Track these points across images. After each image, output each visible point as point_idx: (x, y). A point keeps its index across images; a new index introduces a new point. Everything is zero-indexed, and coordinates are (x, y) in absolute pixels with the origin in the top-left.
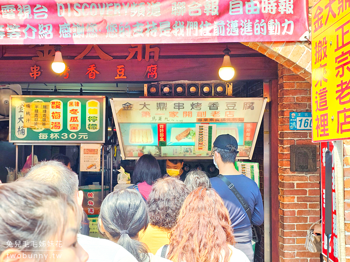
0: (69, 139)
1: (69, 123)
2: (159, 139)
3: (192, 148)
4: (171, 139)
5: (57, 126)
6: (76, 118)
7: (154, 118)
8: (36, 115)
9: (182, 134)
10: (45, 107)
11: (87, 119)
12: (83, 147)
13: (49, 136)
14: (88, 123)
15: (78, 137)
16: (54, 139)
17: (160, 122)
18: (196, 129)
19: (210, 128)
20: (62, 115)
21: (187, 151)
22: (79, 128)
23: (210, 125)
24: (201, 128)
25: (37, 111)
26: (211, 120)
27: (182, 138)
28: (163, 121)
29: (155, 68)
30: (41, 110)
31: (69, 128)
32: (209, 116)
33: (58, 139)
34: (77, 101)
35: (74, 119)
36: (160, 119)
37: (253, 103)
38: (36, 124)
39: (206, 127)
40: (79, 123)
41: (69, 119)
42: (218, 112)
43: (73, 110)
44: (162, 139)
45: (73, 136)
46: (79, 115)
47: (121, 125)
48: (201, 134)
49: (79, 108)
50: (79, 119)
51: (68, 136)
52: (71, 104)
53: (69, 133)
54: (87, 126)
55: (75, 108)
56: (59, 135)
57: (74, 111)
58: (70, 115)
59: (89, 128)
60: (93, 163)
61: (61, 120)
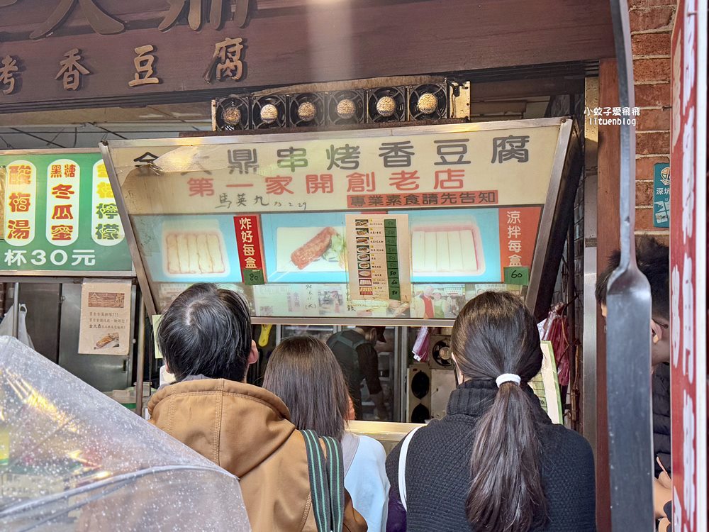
0: (49, 265)
1: (50, 222)
2: (243, 264)
4: (278, 264)
5: (20, 229)
6: (68, 207)
9: (308, 245)
11: (95, 210)
14: (96, 221)
15: (71, 260)
16: (14, 266)
17: (242, 209)
18: (346, 230)
20: (33, 200)
21: (328, 301)
22: (75, 236)
23: (390, 216)
24: (362, 228)
26: (393, 199)
27: (311, 260)
28: (251, 207)
29: (238, 48)
31: (49, 236)
32: (385, 187)
34: (70, 162)
35: (62, 212)
36: (242, 201)
39: (377, 222)
40: (74, 222)
41: (50, 211)
42: (413, 175)
43: (59, 188)
44: (251, 263)
45: (59, 257)
46: (74, 201)
47: (136, 220)
48: (363, 245)
50: (75, 211)
52: (56, 171)
56: (28, 257)
57: (63, 191)
58: (53, 201)
60: (111, 332)
61: (31, 216)
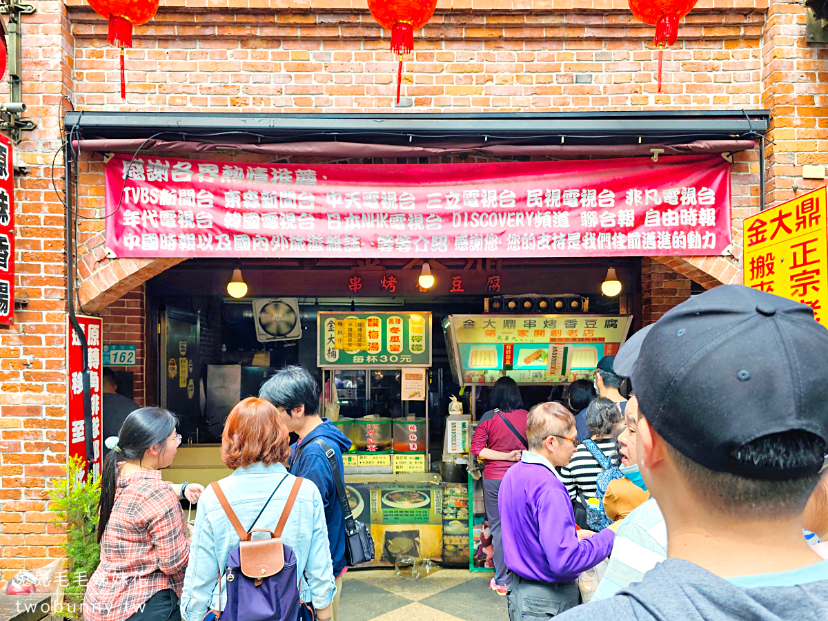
0: (389, 362)
1: (389, 343)
2: (505, 362)
3: (543, 372)
4: (519, 362)
5: (375, 346)
6: (398, 337)
7: (499, 338)
8: (350, 335)
9: (531, 356)
10: (360, 325)
11: (410, 338)
12: (404, 371)
13: (365, 358)
14: (411, 343)
15: (399, 360)
16: (371, 363)
17: (507, 342)
18: (548, 351)
19: (566, 350)
20: (380, 334)
21: (537, 376)
22: (401, 349)
23: (566, 346)
24: (555, 350)
25: (350, 330)
26: (567, 339)
27: (532, 361)
28: (511, 341)
29: (498, 280)
30: (355, 329)
31: (389, 349)
32: (564, 335)
33: (376, 363)
34: (398, 318)
35: (395, 339)
36: (507, 339)
37: (616, 321)
38: (350, 345)
39: (561, 349)
40: (401, 343)
41: (389, 339)
42: (576, 331)
43: (393, 328)
44: (508, 363)
45: (394, 359)
46: (400, 334)
47: (460, 346)
48: (554, 356)
49: (401, 326)
50: (401, 338)
51: (388, 358)
52: (391, 321)
53: (389, 355)
54: (410, 348)
55: (396, 326)
56: (378, 358)
57: (395, 330)
58: (390, 335)
59: (413, 349)
60: (417, 391)
61: (379, 340)
